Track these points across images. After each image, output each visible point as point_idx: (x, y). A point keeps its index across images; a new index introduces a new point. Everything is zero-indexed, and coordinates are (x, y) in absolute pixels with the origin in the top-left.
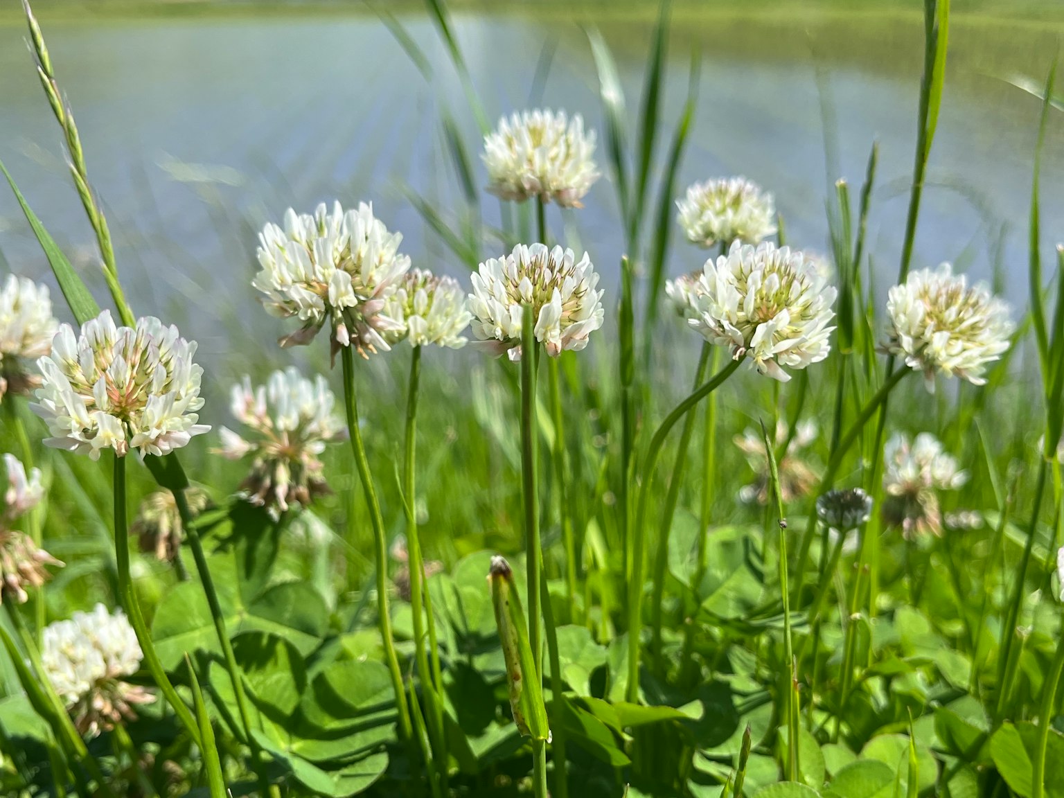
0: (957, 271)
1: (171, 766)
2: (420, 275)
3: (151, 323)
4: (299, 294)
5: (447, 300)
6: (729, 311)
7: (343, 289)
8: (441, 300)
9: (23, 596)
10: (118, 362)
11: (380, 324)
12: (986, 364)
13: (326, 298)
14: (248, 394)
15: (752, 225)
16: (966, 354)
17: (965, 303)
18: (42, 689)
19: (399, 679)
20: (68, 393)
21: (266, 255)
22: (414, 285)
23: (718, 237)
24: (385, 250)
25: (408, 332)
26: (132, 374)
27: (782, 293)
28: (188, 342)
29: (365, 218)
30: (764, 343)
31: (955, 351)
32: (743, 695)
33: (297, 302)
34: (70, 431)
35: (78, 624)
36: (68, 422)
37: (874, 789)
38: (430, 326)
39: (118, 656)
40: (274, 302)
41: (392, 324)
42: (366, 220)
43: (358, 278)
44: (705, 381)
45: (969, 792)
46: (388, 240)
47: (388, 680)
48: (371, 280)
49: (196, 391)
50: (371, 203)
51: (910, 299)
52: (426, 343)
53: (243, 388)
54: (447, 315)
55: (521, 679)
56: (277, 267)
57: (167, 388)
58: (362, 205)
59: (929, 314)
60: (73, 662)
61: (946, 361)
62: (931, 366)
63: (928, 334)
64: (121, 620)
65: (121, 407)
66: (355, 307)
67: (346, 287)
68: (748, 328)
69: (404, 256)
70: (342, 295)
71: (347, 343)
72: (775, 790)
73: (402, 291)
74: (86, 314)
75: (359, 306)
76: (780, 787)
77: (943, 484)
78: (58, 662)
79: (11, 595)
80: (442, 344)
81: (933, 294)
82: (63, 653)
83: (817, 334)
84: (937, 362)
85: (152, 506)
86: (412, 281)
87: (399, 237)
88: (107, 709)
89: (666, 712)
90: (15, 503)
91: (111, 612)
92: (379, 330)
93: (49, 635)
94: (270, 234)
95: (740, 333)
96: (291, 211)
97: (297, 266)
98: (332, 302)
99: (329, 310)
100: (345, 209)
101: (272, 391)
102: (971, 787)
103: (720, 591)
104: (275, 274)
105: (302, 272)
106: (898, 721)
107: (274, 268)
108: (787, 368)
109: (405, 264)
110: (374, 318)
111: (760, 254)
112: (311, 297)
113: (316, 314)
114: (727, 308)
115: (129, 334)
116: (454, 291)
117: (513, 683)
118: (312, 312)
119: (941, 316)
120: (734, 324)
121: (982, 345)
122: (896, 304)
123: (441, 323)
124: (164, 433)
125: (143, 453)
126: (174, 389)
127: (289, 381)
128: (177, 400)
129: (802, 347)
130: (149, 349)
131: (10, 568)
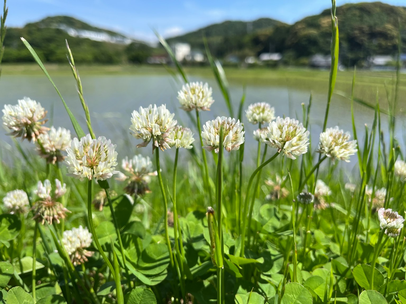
0: (340, 129)
1: (100, 274)
2: (179, 127)
3: (102, 138)
4: (143, 131)
5: (187, 134)
6: (277, 137)
7: (157, 130)
8: (185, 134)
9: (59, 222)
10: (91, 150)
11: (167, 141)
12: (350, 156)
13: (151, 133)
14: (127, 162)
15: (268, 118)
16: (344, 153)
17: (343, 138)
18: (62, 249)
19: (171, 249)
20: (74, 160)
21: (134, 120)
22: (177, 130)
23: (258, 121)
24: (170, 118)
25: (175, 143)
26: (95, 154)
27: (293, 132)
28: (114, 145)
29: (164, 108)
30: (288, 147)
31: (341, 152)
32: (274, 256)
33: (143, 134)
34: (74, 172)
35: (73, 231)
36: (74, 169)
37: (318, 285)
38: (182, 142)
39: (85, 241)
40: (136, 134)
41: (171, 141)
42: (164, 110)
43: (161, 127)
44: (265, 161)
45: (344, 286)
46: (170, 115)
47: (167, 250)
48: (165, 127)
49: (115, 160)
50: (165, 104)
51: (327, 136)
52: (181, 147)
53: (125, 160)
54: (187, 139)
55: (215, 248)
56: (137, 123)
57: (106, 159)
58: (163, 105)
59: (333, 141)
60: (71, 242)
61: (339, 155)
62: (333, 156)
63: (333, 146)
64: (86, 231)
65: (91, 164)
66: (160, 135)
67: (158, 129)
68: (282, 143)
69: (175, 120)
70: (157, 132)
71: (158, 146)
72: (290, 285)
73: (174, 132)
74: (81, 135)
75: (162, 135)
76: (291, 284)
77: (325, 195)
78: (66, 242)
79: (55, 221)
80: (185, 147)
81: (334, 135)
82: (68, 239)
83: (304, 145)
84: (336, 155)
85: (99, 195)
86: (177, 129)
87: (174, 114)
88: (79, 258)
89: (252, 261)
90: (58, 194)
91: (84, 228)
92: (167, 142)
93: (65, 233)
94: (135, 113)
95: (280, 144)
96: (141, 107)
97: (143, 123)
98: (154, 134)
99: (152, 136)
100: (157, 107)
101: (134, 161)
102: (344, 285)
103: (267, 224)
104: (136, 125)
105: (145, 124)
106: (320, 264)
107: (136, 124)
108: (294, 155)
109: (175, 123)
110: (166, 139)
111: (286, 121)
112: (147, 132)
113: (149, 137)
114: (276, 137)
115: (95, 142)
116: (189, 132)
117: (212, 249)
118: (147, 137)
119: (337, 141)
120: (279, 141)
121: (349, 150)
122: (322, 138)
123: (185, 141)
124: (104, 174)
125: (97, 179)
126: (108, 160)
127: (139, 158)
128: (109, 163)
129: (299, 149)
130: (101, 147)
131: (55, 213)
